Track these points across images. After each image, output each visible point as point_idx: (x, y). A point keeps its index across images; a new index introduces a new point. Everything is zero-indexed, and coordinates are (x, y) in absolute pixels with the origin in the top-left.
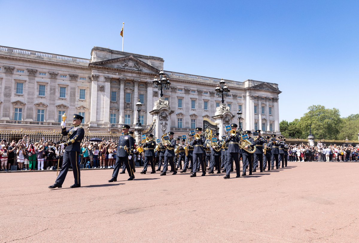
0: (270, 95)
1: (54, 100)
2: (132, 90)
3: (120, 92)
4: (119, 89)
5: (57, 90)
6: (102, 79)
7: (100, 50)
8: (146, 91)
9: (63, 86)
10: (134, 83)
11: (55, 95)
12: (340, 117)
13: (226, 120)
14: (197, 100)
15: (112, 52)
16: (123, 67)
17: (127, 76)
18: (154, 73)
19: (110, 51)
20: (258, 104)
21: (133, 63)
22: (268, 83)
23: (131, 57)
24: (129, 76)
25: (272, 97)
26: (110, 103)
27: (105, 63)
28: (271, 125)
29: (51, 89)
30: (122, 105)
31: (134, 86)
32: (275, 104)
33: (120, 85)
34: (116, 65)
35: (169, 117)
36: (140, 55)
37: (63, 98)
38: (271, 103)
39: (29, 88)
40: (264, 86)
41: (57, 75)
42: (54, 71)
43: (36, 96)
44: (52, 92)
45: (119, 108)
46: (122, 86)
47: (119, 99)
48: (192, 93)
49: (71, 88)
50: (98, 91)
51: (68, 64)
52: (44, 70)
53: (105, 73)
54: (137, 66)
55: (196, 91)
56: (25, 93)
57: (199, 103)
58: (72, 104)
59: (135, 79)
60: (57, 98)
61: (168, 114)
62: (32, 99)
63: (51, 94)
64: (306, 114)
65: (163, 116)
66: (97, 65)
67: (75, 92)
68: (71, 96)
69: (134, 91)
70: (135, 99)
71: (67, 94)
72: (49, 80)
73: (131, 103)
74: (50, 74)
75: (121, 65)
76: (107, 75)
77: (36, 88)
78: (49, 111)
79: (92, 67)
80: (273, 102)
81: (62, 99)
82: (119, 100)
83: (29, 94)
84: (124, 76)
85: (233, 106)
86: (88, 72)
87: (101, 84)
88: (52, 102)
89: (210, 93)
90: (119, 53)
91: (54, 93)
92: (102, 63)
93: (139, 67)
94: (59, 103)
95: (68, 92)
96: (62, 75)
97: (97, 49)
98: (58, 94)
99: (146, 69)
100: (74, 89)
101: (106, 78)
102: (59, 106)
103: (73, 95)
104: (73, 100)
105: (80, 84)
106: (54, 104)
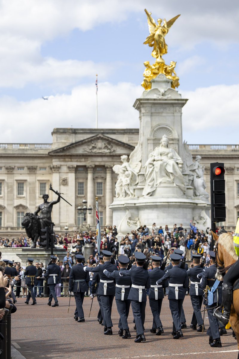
1: (12, 200)
2: (104, 179)
3: (87, 182)
4: (87, 179)
6: (64, 169)
7: (61, 132)
9: (21, 182)
11: (13, 193)
15: (75, 132)
16: (90, 150)
17: (96, 162)
19: (73, 131)
21: (103, 143)
23: (100, 135)
24: (98, 161)
26: (76, 198)
27: (67, 149)
29: (8, 187)
33: (87, 174)
34: (80, 150)
37: (21, 196)
41: (13, 169)
42: (11, 164)
44: (9, 190)
46: (90, 176)
47: (87, 192)
49: (31, 184)
50: (60, 185)
51: (25, 154)
53: (68, 162)
54: (108, 146)
58: (32, 203)
60: (15, 197)
63: (8, 192)
66: (58, 152)
68: (30, 193)
69: (106, 179)
71: (26, 191)
72: (6, 176)
73: (103, 196)
74: (7, 168)
75: (87, 148)
76: (70, 164)
78: (7, 214)
79: (52, 156)
81: (21, 198)
82: (87, 194)
84: (92, 162)
86: (48, 160)
87: (64, 176)
88: (10, 202)
91: (12, 191)
92: (63, 149)
93: (112, 147)
94: (17, 202)
95: (26, 188)
96: (19, 168)
97: (57, 132)
98: (15, 192)
99: (121, 148)
100: (34, 183)
101: (69, 168)
102: (17, 207)
103: (32, 191)
104: (32, 198)
105: (40, 176)
106: (12, 205)
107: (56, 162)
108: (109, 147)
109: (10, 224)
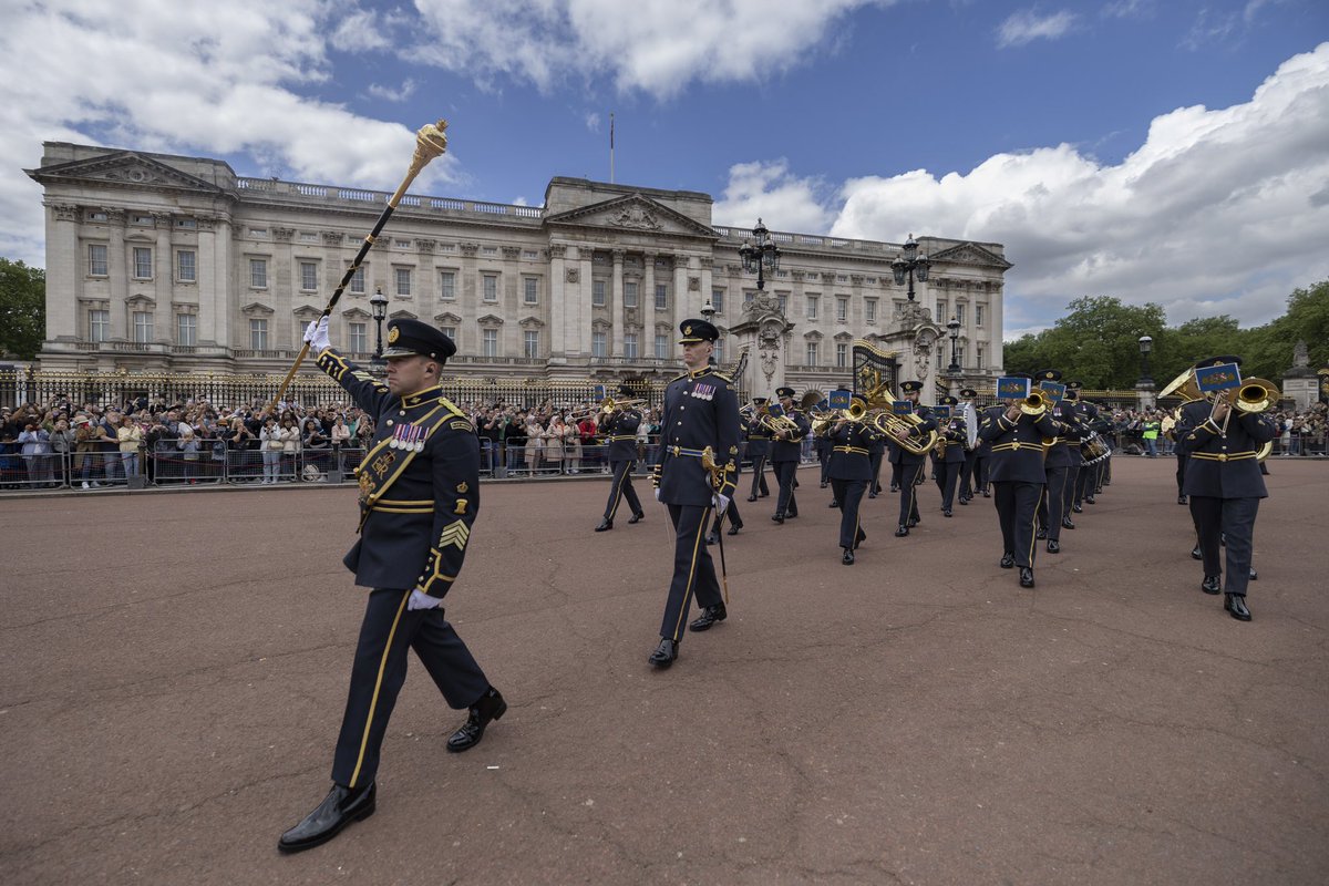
0: (978, 275)
1: (473, 308)
3: (612, 281)
4: (612, 275)
5: (478, 284)
6: (572, 253)
7: (568, 184)
9: (490, 274)
10: (643, 260)
11: (474, 295)
12: (1163, 326)
13: (921, 344)
14: (792, 294)
15: (592, 187)
16: (619, 220)
17: (628, 245)
19: (589, 185)
20: (947, 300)
21: (642, 212)
22: (975, 244)
23: (638, 196)
24: (633, 243)
25: (985, 280)
26: (592, 309)
27: (578, 214)
28: (979, 354)
29: (466, 283)
30: (618, 314)
31: (644, 268)
32: (994, 297)
33: (612, 266)
34: (602, 220)
35: (781, 339)
36: (656, 191)
37: (492, 301)
38: (982, 298)
39: (422, 280)
40: (965, 252)
41: (476, 249)
42: (471, 240)
43: (436, 299)
44: (468, 288)
45: (612, 319)
46: (618, 269)
47: (612, 299)
48: (780, 278)
49: (508, 279)
50: (566, 282)
52: (451, 240)
53: (580, 240)
54: (650, 217)
55: (789, 274)
56: (414, 294)
57: (796, 303)
58: (511, 314)
59: (647, 250)
60: (479, 302)
61: (778, 333)
62: (430, 305)
63: (466, 292)
64: (1062, 322)
65: (768, 337)
66: (561, 220)
67: (516, 286)
68: (507, 297)
69: (642, 278)
70: (647, 297)
71: (499, 293)
72: (461, 261)
74: (463, 248)
75: (614, 217)
76: (583, 244)
77: (435, 280)
78: (464, 332)
79: (551, 225)
80: (988, 292)
81: (490, 304)
82: (612, 301)
83: (422, 295)
84: (621, 243)
85: (880, 306)
86: (542, 238)
87: (573, 265)
88: (469, 311)
89: (824, 276)
90: (607, 188)
91: (472, 291)
92: (571, 216)
93: (656, 218)
94: (484, 312)
95: (501, 287)
96: (486, 249)
97: (559, 182)
98: (480, 293)
99: (674, 222)
100: (514, 279)
101: (581, 251)
102: (483, 321)
103: (511, 293)
104: (512, 304)
105: (526, 265)
106: (474, 316)
107: (557, 239)
108: (652, 219)
109: (470, 351)
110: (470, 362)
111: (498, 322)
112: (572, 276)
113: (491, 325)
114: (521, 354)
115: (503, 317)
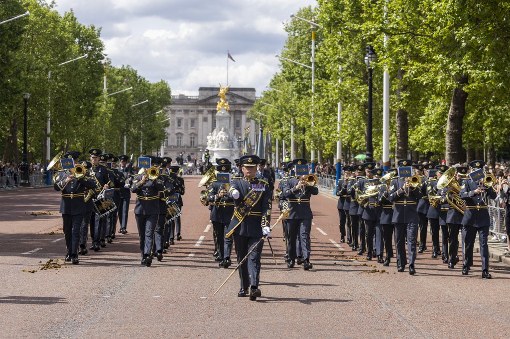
5: (176, 122)
6: (205, 112)
7: (204, 90)
8: (241, 118)
9: (180, 119)
18: (247, 102)
19: (211, 89)
21: (229, 97)
27: (207, 100)
34: (216, 100)
41: (175, 111)
49: (185, 120)
50: (203, 121)
53: (207, 108)
58: (186, 131)
60: (176, 128)
66: (202, 102)
67: (188, 122)
76: (209, 109)
79: (198, 104)
81: (179, 128)
86: (196, 106)
87: (205, 116)
88: (173, 131)
91: (174, 125)
92: (205, 100)
93: (234, 99)
94: (177, 131)
95: (183, 122)
96: (179, 111)
97: (201, 89)
98: (176, 125)
99: (240, 99)
100: (187, 120)
101: (208, 111)
102: (177, 134)
103: (186, 125)
104: (186, 128)
105: (191, 115)
106: (174, 132)
107: (201, 108)
108: (233, 99)
109: (173, 144)
110: (172, 147)
111: (181, 134)
112: (205, 120)
113: (180, 135)
114: (189, 145)
115: (183, 133)
